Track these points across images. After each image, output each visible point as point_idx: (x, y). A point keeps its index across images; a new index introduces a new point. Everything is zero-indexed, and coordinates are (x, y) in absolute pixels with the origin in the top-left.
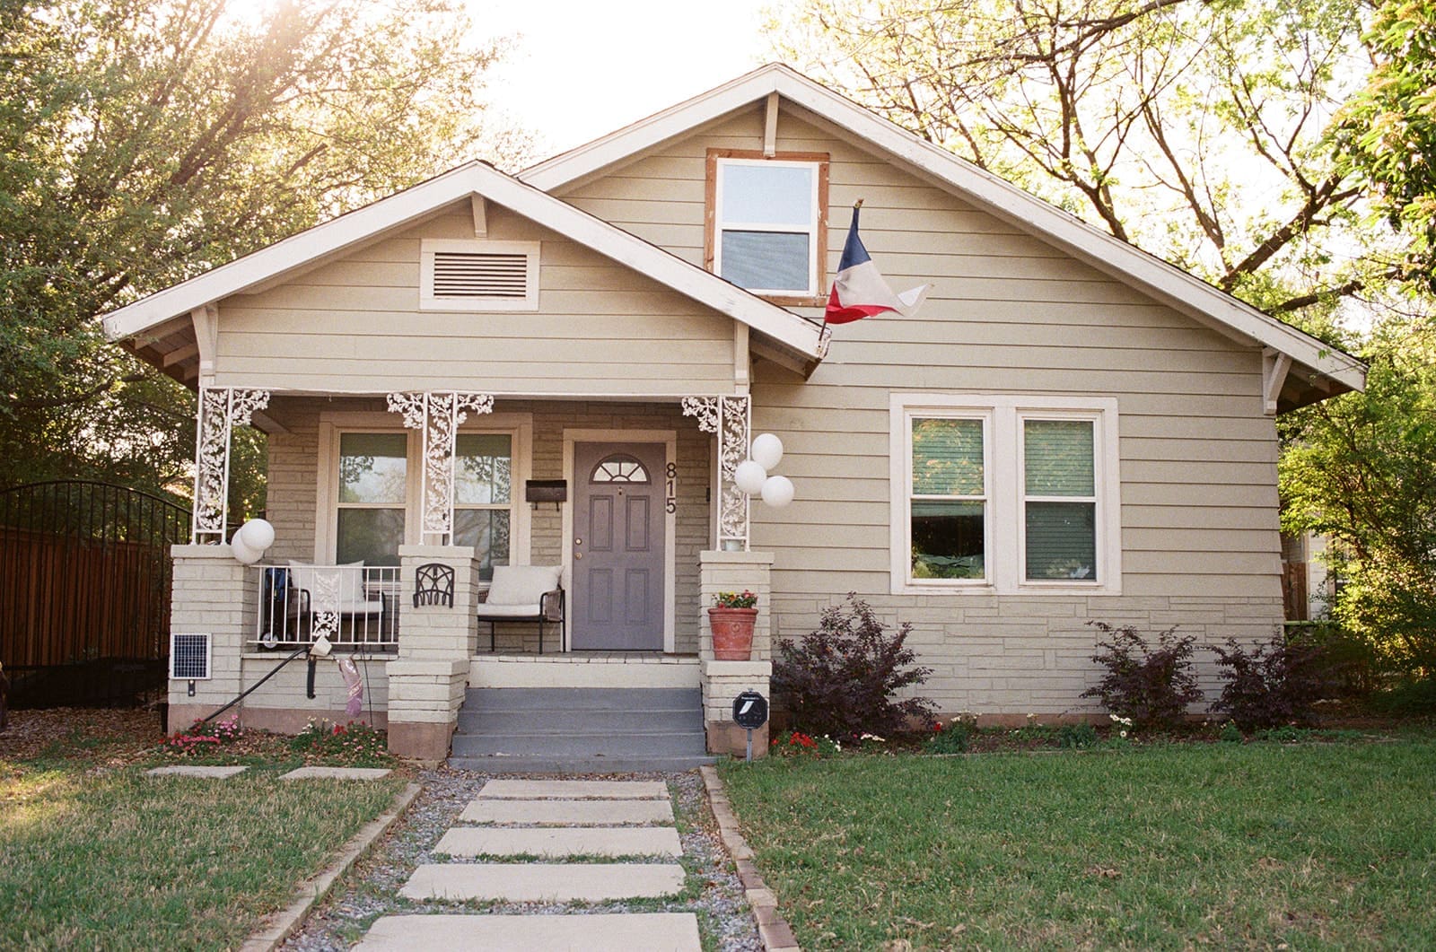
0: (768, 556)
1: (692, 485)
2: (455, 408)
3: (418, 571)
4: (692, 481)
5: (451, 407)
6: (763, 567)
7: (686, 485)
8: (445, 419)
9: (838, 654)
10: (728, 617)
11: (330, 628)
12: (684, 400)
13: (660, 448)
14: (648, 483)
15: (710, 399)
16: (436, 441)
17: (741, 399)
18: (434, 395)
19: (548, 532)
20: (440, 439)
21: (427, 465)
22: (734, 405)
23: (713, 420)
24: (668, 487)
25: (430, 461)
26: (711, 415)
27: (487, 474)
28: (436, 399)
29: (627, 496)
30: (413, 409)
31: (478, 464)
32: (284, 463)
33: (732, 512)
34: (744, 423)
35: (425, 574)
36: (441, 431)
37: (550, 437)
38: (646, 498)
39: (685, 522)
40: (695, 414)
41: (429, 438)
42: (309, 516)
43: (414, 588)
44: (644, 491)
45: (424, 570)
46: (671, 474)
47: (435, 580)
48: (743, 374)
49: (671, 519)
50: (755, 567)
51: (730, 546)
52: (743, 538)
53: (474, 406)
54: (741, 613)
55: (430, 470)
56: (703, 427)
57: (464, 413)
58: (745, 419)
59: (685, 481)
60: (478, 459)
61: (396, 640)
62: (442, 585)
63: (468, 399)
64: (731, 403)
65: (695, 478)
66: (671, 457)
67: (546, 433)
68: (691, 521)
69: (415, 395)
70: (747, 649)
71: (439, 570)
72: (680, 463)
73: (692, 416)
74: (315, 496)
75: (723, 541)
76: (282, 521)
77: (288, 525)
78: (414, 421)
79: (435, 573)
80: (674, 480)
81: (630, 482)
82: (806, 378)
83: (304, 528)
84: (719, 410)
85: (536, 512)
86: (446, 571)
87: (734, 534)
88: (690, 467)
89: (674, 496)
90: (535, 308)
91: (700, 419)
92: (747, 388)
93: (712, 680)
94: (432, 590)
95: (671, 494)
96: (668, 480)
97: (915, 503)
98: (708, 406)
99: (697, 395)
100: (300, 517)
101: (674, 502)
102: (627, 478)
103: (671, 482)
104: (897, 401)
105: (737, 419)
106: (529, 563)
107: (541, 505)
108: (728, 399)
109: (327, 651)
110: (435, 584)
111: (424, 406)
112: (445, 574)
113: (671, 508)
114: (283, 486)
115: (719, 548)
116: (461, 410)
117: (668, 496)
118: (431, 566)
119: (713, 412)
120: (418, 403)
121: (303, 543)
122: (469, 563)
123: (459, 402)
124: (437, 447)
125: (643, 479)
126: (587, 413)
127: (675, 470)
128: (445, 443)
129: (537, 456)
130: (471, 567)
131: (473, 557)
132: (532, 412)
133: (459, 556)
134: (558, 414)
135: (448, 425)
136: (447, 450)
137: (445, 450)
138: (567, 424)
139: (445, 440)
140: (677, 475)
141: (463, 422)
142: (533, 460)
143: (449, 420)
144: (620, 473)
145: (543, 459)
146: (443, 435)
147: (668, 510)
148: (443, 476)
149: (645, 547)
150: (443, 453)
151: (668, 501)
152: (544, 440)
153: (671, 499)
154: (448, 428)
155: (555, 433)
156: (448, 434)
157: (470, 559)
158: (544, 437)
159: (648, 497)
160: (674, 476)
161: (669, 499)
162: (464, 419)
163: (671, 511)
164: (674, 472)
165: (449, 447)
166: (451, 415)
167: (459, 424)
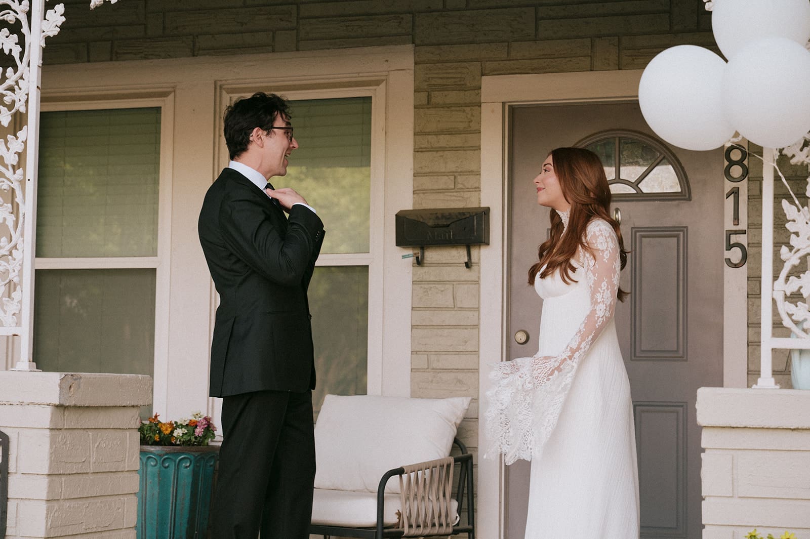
8: (15, 24)
14: (684, 196)
19: (448, 318)
24: (730, 203)
29: (635, 230)
37: (453, 97)
38: (678, 233)
44: (676, 215)
46: (736, 171)
49: (735, 282)
57: (62, 6)
67: (443, 88)
80: (743, 186)
81: (641, 197)
85: (421, 271)
89: (743, 225)
95: (736, 219)
96: (729, 186)
101: (743, 236)
102: (636, 185)
103: (735, 192)
106: (407, 391)
107: (432, 255)
113: (735, 255)
117: (729, 225)
125: (672, 187)
126: (536, 36)
127: (746, 162)
128: (11, 89)
129: (424, 142)
130: (51, 429)
131: (57, 403)
132: (413, 43)
133: (21, 403)
134: (471, 43)
135: (22, 42)
136: (18, 111)
137: (13, 111)
138: (489, 65)
139: (13, 83)
140: (751, 175)
141: (56, 33)
142: (416, 151)
143: (25, 30)
144: (618, 173)
145: (437, 150)
146: (10, 70)
147: (728, 261)
148: (8, 179)
149: (677, 351)
150: (10, 119)
151: (729, 239)
152: (437, 106)
153: (736, 232)
154: (21, 50)
155: (462, 88)
156: (22, 67)
157: (49, 410)
158: (438, 97)
159: (684, 229)
160: (743, 177)
161: (730, 233)
162: (59, 24)
163: (737, 262)
164: (743, 166)
165: (23, 101)
166: (29, 14)
167: (48, 39)
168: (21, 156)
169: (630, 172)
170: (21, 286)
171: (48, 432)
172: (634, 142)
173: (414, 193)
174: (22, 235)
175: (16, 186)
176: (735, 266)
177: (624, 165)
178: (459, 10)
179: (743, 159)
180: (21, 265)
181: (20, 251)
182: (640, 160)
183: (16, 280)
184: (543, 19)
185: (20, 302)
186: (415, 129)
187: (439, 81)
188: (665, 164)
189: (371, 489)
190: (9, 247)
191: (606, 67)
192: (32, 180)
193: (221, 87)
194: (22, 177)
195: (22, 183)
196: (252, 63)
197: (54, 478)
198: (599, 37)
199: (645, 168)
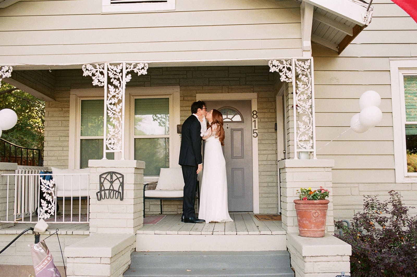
0: (330, 162)
1: (266, 122)
2: (125, 72)
3: (101, 177)
4: (266, 120)
5: (122, 71)
6: (327, 169)
7: (263, 122)
8: (118, 79)
9: (378, 226)
10: (310, 207)
11: (50, 213)
12: (270, 62)
13: (248, 103)
14: (242, 122)
15: (286, 61)
16: (112, 93)
17: (307, 60)
18: (111, 64)
20: (115, 92)
21: (108, 109)
22: (303, 64)
23: (289, 74)
24: (254, 123)
25: (109, 106)
26: (287, 71)
27: (164, 123)
28: (112, 67)
29: (232, 129)
30: (98, 74)
31: (159, 118)
32: (53, 116)
33: (304, 134)
34: (309, 76)
35: (105, 178)
36: (116, 87)
37: (189, 98)
38: (241, 130)
39: (263, 142)
40: (277, 71)
41: (108, 92)
42: (65, 144)
43: (99, 188)
44: (240, 126)
45: (104, 176)
46: (255, 116)
47: (112, 182)
48: (308, 44)
49: (255, 141)
50: (323, 169)
51: (303, 156)
52: (312, 150)
53: (136, 70)
54: (319, 204)
55: (109, 112)
56: (283, 79)
57: (130, 75)
58: (310, 73)
59: (262, 120)
60: (159, 116)
61: (89, 221)
62: (116, 186)
63: (132, 66)
64: (300, 63)
65: (267, 118)
66: (255, 107)
68: (267, 142)
69: (99, 65)
70: (323, 229)
71: (114, 175)
72: (260, 110)
73: (275, 72)
74: (68, 133)
75: (299, 153)
76: (52, 147)
77: (55, 149)
78: (99, 81)
79: (112, 178)
80: (257, 119)
81: (232, 122)
82: (339, 53)
83: (63, 150)
84: (293, 68)
86: (119, 176)
87: (305, 148)
88: (265, 113)
89: (257, 128)
90: (173, 8)
91: (281, 74)
92: (310, 53)
93: (306, 259)
94: (109, 190)
95: (255, 127)
96: (253, 119)
97: (407, 127)
98: (285, 66)
99: (278, 58)
100: (60, 144)
101: (257, 131)
102: (231, 119)
103: (255, 121)
104: (394, 65)
105: (305, 73)
108: (298, 60)
109: (44, 229)
110: (112, 185)
111: (105, 72)
112: (118, 178)
113: (255, 135)
114: (52, 129)
115: (296, 158)
116: (128, 73)
117: (253, 128)
118: (109, 173)
119: (289, 69)
120: (101, 70)
121: (63, 158)
122: (133, 170)
123: (127, 68)
124: (114, 96)
125: (240, 120)
126: (209, 85)
127: (257, 114)
128: (118, 94)
129: (183, 109)
130: (134, 173)
131: (136, 167)
132: (179, 85)
133: (126, 167)
134: (193, 86)
135: (120, 83)
136: (119, 99)
137: (118, 99)
138: (198, 91)
139: (118, 93)
140: (258, 117)
141: (129, 81)
142: (181, 111)
143: (121, 80)
144: (227, 117)
145: (186, 111)
146: (117, 89)
147: (254, 136)
148: (117, 115)
149: (242, 156)
150: (117, 101)
151: (253, 131)
152: (186, 100)
153: (255, 130)
154: (120, 85)
155: (191, 96)
156: (120, 89)
157: (134, 168)
158: (186, 98)
159: (242, 129)
160: (257, 117)
161: (254, 130)
162: (130, 79)
163: (255, 136)
164: (256, 115)
165: (121, 97)
166: (122, 77)
167: (127, 82)
168: (121, 110)
169: (230, 116)
170: (122, 140)
171: (134, 174)
172: (231, 109)
173: (180, 120)
174: (121, 128)
175: (119, 117)
176: (255, 137)
177: (229, 115)
178: (190, 78)
179: (256, 114)
180: (122, 135)
181: (121, 132)
182: (232, 114)
183: (120, 139)
184: (210, 81)
185: (122, 144)
186: (180, 105)
187: (186, 95)
188: (238, 115)
189: (182, 189)
190: (118, 131)
191: (225, 92)
192: (124, 115)
193: (131, 95)
194: (121, 115)
195: (121, 116)
196: (139, 89)
197: (135, 185)
198: (224, 85)
199: (233, 116)
